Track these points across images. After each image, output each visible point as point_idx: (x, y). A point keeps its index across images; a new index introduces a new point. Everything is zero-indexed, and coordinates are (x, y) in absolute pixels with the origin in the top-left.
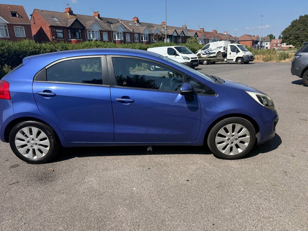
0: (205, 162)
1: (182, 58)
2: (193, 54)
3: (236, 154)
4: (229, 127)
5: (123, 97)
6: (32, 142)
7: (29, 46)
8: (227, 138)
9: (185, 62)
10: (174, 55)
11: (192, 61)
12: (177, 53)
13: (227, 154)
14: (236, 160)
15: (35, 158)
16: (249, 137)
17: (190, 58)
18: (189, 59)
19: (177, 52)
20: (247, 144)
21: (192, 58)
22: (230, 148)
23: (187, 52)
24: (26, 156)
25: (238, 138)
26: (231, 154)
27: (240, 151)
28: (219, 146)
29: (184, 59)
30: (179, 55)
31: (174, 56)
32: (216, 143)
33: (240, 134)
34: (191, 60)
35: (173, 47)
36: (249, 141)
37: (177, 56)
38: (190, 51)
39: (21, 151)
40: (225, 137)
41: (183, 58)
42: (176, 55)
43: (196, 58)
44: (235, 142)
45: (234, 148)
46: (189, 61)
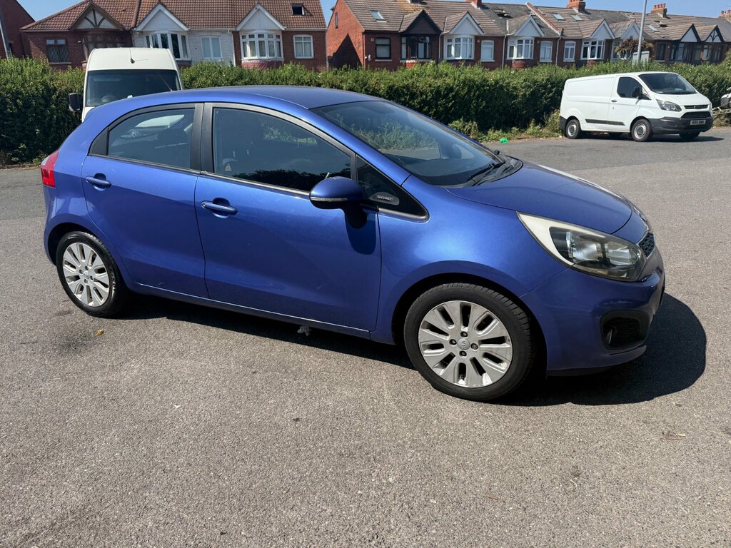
0: (389, 389)
1: (658, 106)
2: (699, 94)
3: (474, 386)
4: (454, 307)
6: (86, 272)
8: (448, 338)
9: (665, 118)
10: (634, 96)
11: (686, 115)
12: (644, 92)
13: (450, 379)
14: (474, 403)
15: (91, 304)
16: (509, 346)
17: (683, 108)
18: (678, 109)
19: (646, 89)
20: (504, 367)
21: (687, 107)
22: (457, 366)
23: (677, 90)
24: (79, 297)
25: (477, 344)
26: (462, 383)
27: (487, 380)
28: (427, 353)
29: (663, 109)
30: (648, 99)
31: (634, 100)
32: (421, 345)
33: (483, 334)
34: (684, 111)
35: (635, 75)
36: (509, 357)
37: (643, 101)
38: (689, 87)
39: (73, 285)
40: (446, 334)
41: (661, 105)
42: (640, 98)
43: (705, 106)
44: (472, 353)
45: (470, 369)
46: (678, 115)
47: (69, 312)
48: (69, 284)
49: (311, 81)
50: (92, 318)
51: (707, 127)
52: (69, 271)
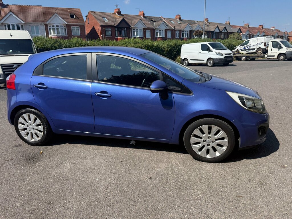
0: (179, 162)
1: (216, 54)
2: (228, 50)
3: (213, 157)
4: (205, 128)
5: (102, 92)
6: (31, 126)
7: (77, 43)
8: (202, 140)
9: (218, 58)
10: (207, 51)
11: (225, 57)
12: (210, 49)
13: (203, 156)
14: (213, 163)
15: (33, 140)
16: (227, 140)
17: (224, 54)
18: (222, 55)
19: (211, 48)
20: (225, 148)
21: (225, 54)
22: (206, 150)
23: (221, 48)
24: (26, 138)
25: (214, 140)
26: (208, 156)
27: (218, 154)
28: (194, 147)
29: (217, 55)
30: (212, 51)
31: (208, 52)
32: (191, 143)
33: (217, 137)
34: (224, 56)
35: (207, 43)
36: (227, 144)
37: (210, 52)
38: (225, 47)
39: (23, 133)
40: (201, 138)
41: (217, 54)
42: (209, 51)
43: (231, 54)
44: (212, 144)
45: (211, 150)
46: (223, 57)
47: (20, 145)
48: (21, 132)
49: (86, 44)
50: (33, 147)
51: (231, 61)
52: (20, 126)
